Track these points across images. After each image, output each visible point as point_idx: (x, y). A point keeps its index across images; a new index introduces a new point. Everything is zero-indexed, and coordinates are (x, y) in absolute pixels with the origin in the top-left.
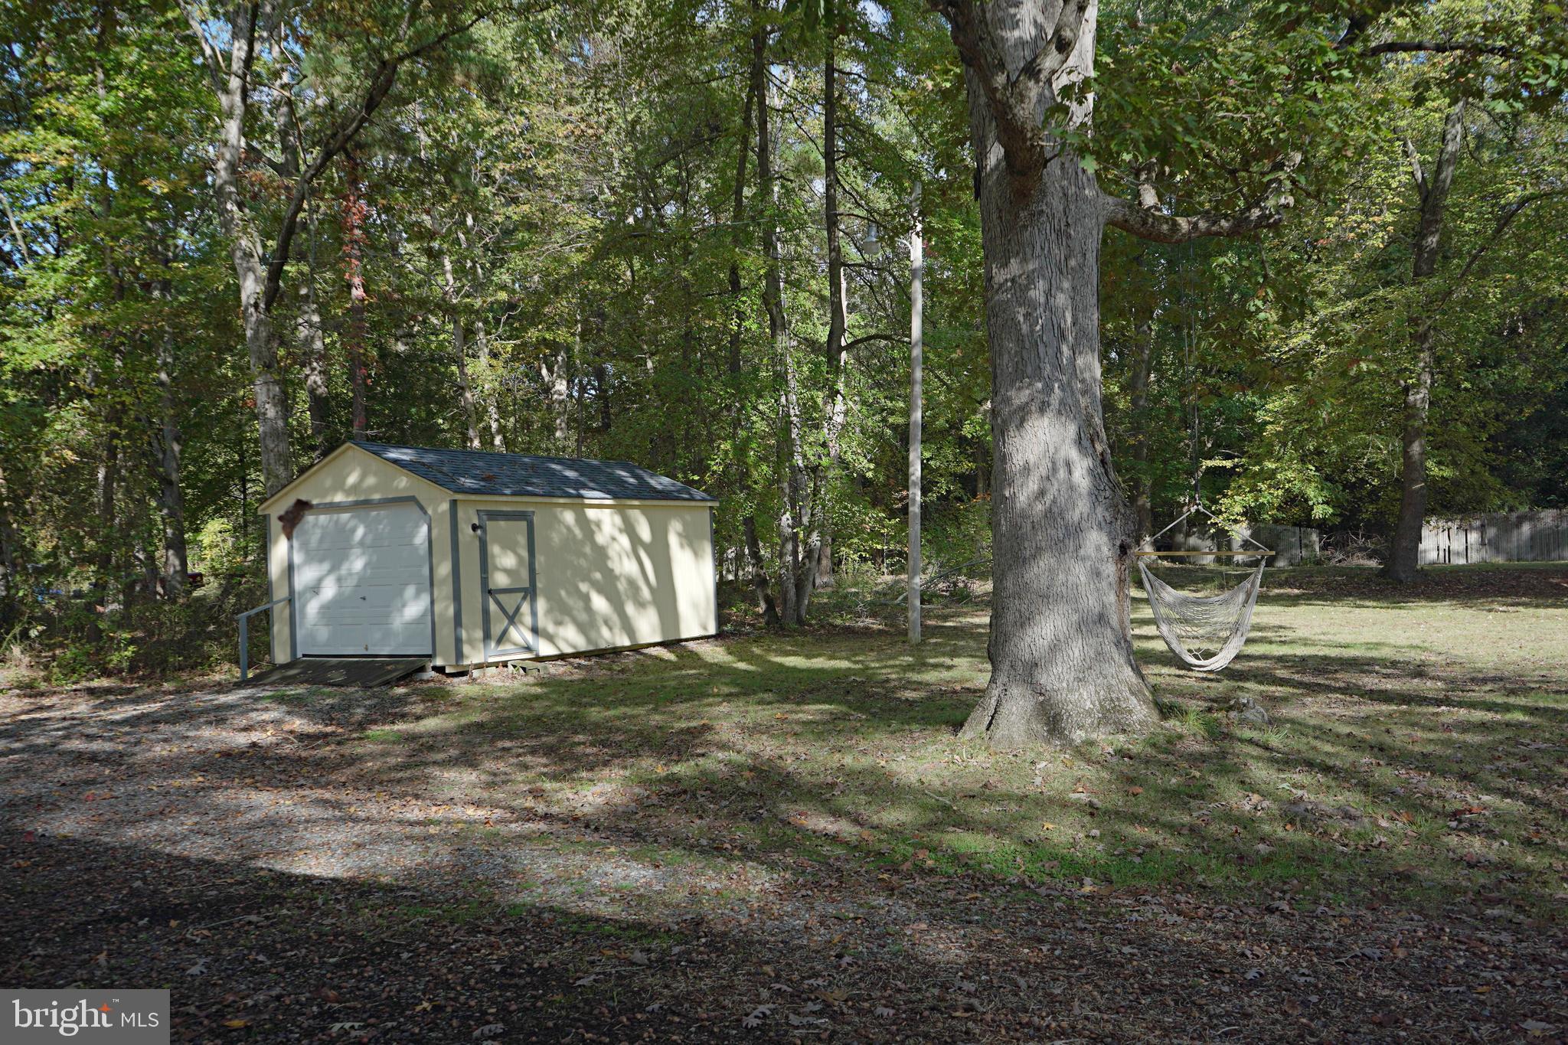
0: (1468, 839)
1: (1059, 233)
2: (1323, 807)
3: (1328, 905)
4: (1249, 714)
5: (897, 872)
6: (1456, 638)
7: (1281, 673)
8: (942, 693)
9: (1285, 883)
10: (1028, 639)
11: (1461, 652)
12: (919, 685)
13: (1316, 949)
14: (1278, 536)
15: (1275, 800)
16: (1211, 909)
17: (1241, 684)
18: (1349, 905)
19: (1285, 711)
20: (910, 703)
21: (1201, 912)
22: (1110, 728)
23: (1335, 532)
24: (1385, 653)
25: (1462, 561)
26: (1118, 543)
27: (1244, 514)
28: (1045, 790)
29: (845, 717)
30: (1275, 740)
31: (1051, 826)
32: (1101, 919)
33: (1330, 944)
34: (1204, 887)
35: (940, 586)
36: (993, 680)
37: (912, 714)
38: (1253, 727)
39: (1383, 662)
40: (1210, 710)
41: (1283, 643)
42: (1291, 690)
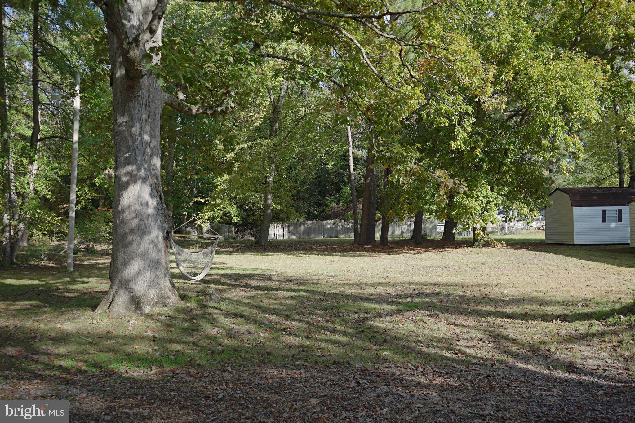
0: (289, 338)
1: (146, 105)
2: (241, 330)
3: (244, 367)
4: (213, 297)
5: (69, 373)
6: (281, 266)
7: (223, 280)
8: (85, 294)
9: (229, 360)
10: (127, 270)
11: (283, 271)
12: (74, 290)
13: (242, 384)
14: (220, 228)
15: (224, 329)
16: (203, 373)
17: (209, 285)
18: (251, 366)
19: (225, 295)
20: (71, 298)
21: (199, 375)
22: (160, 305)
23: (241, 227)
24: (259, 272)
25: (282, 238)
26: (166, 231)
27: (208, 220)
28: (134, 332)
29: (38, 307)
30: (223, 307)
31: (137, 347)
32: (161, 382)
33: (247, 381)
34: (200, 365)
35: (81, 247)
36: (111, 287)
37: (72, 303)
38: (215, 302)
39: (258, 275)
40: (198, 296)
41: (223, 269)
42: (227, 287)
